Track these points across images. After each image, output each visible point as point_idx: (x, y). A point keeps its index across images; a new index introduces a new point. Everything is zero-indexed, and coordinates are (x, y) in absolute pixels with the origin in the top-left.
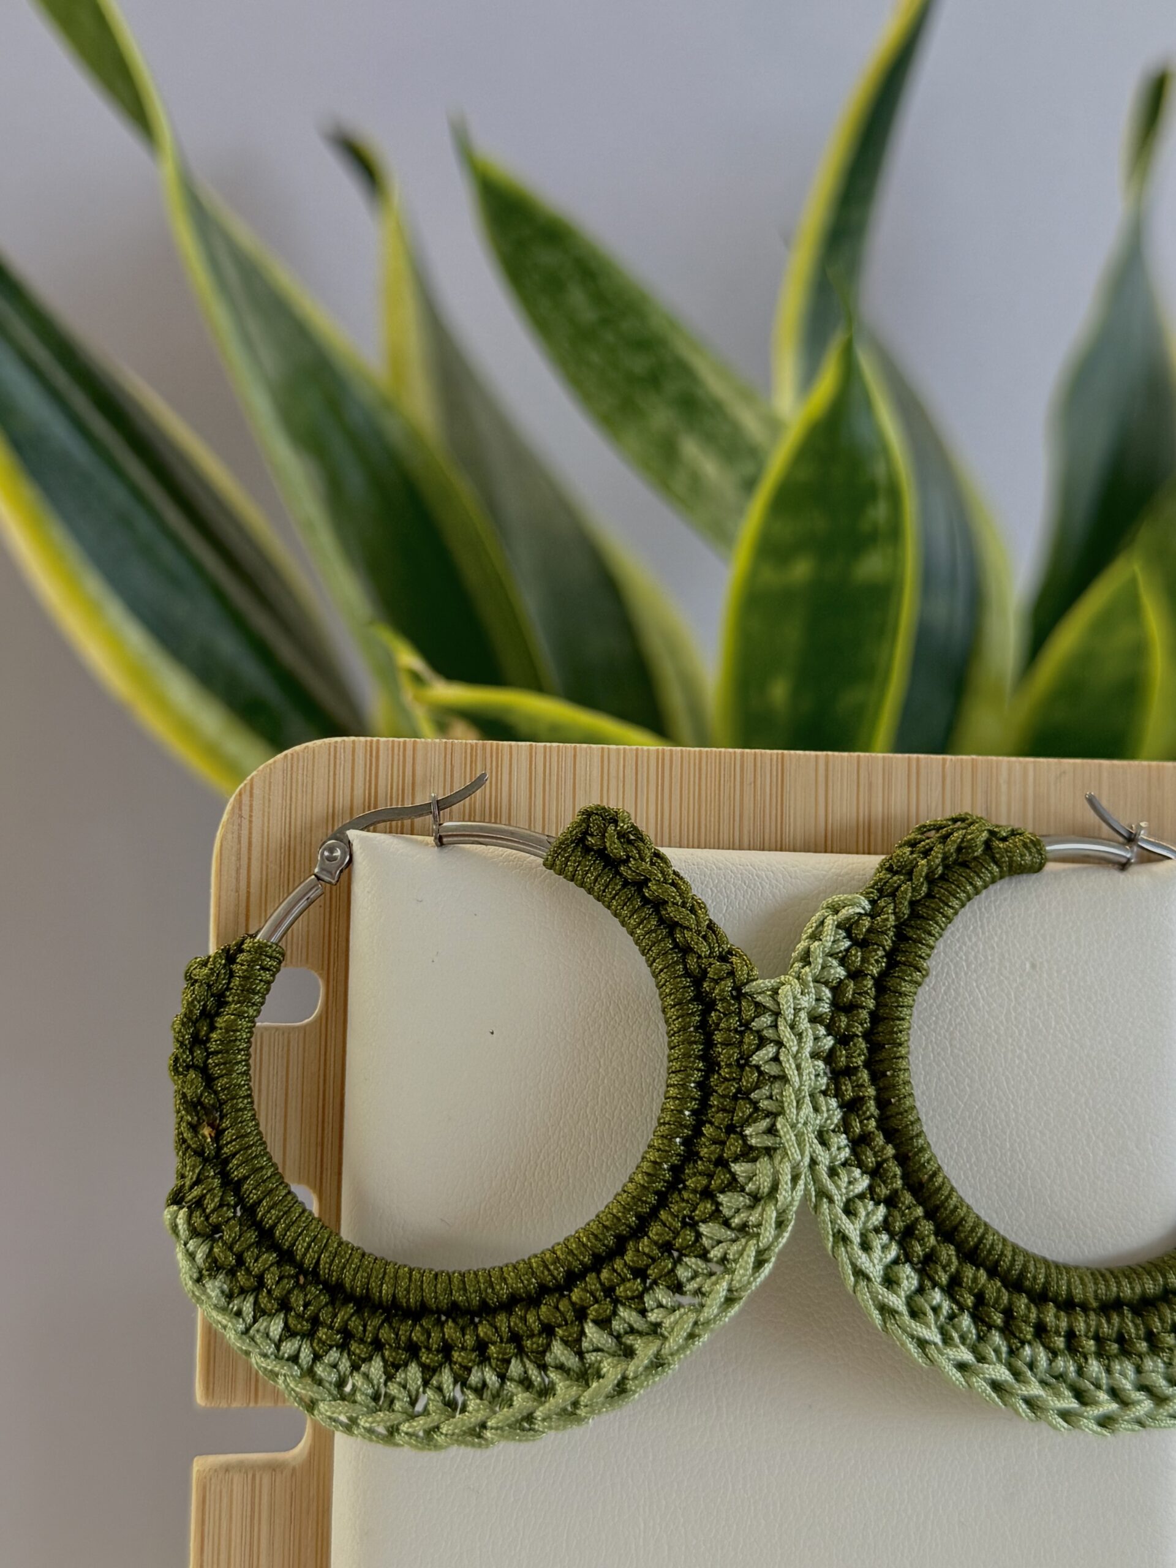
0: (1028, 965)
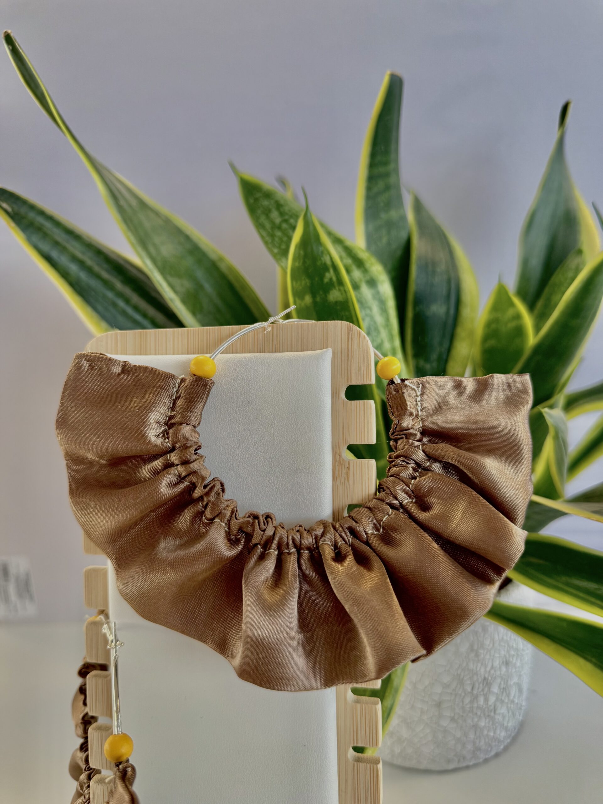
0: (277, 381)
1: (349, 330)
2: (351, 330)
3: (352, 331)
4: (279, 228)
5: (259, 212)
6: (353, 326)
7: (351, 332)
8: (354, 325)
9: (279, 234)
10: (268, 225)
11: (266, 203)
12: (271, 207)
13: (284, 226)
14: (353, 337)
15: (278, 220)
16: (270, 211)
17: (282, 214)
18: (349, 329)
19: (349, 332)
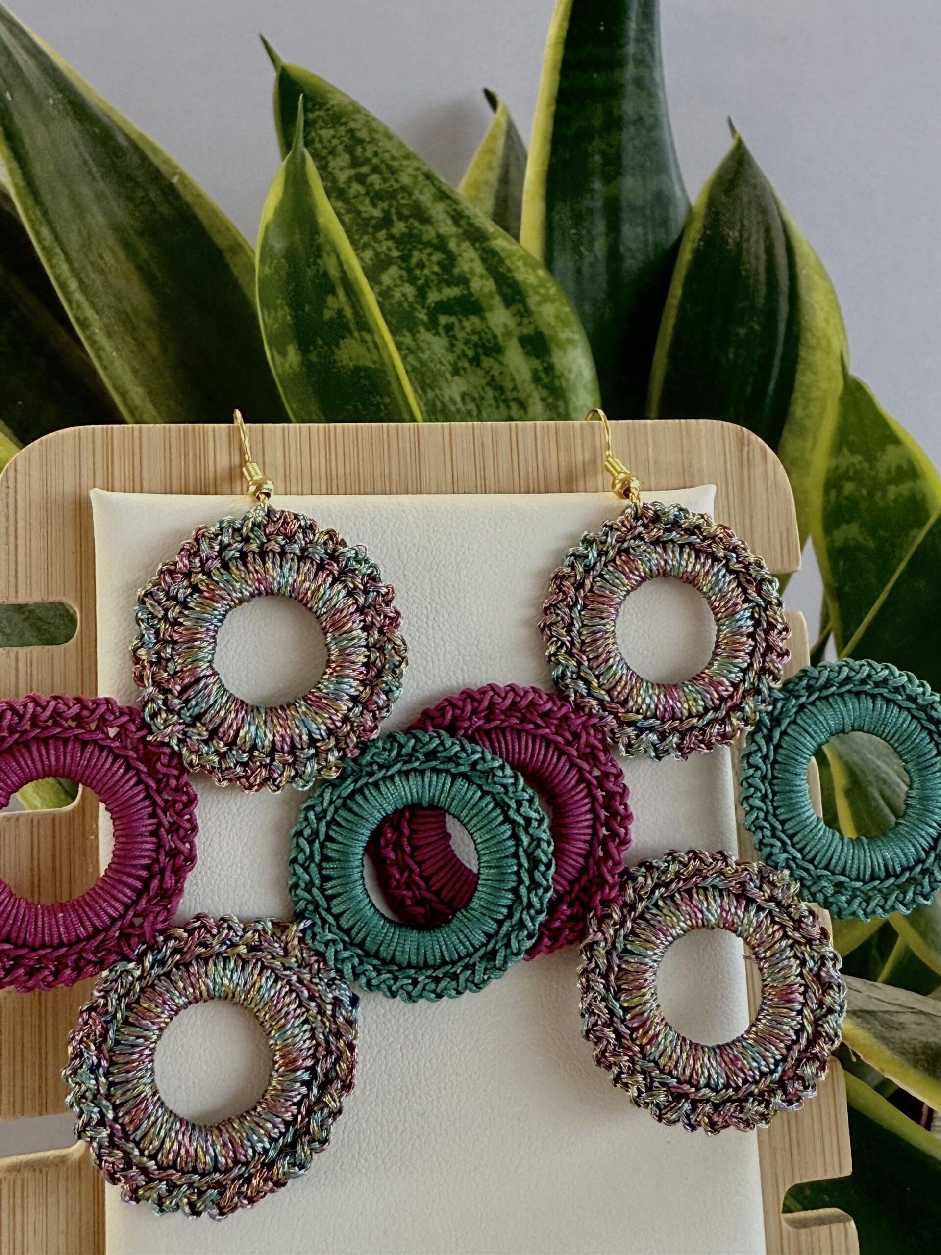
11: (328, 133)
12: (335, 142)
15: (344, 175)
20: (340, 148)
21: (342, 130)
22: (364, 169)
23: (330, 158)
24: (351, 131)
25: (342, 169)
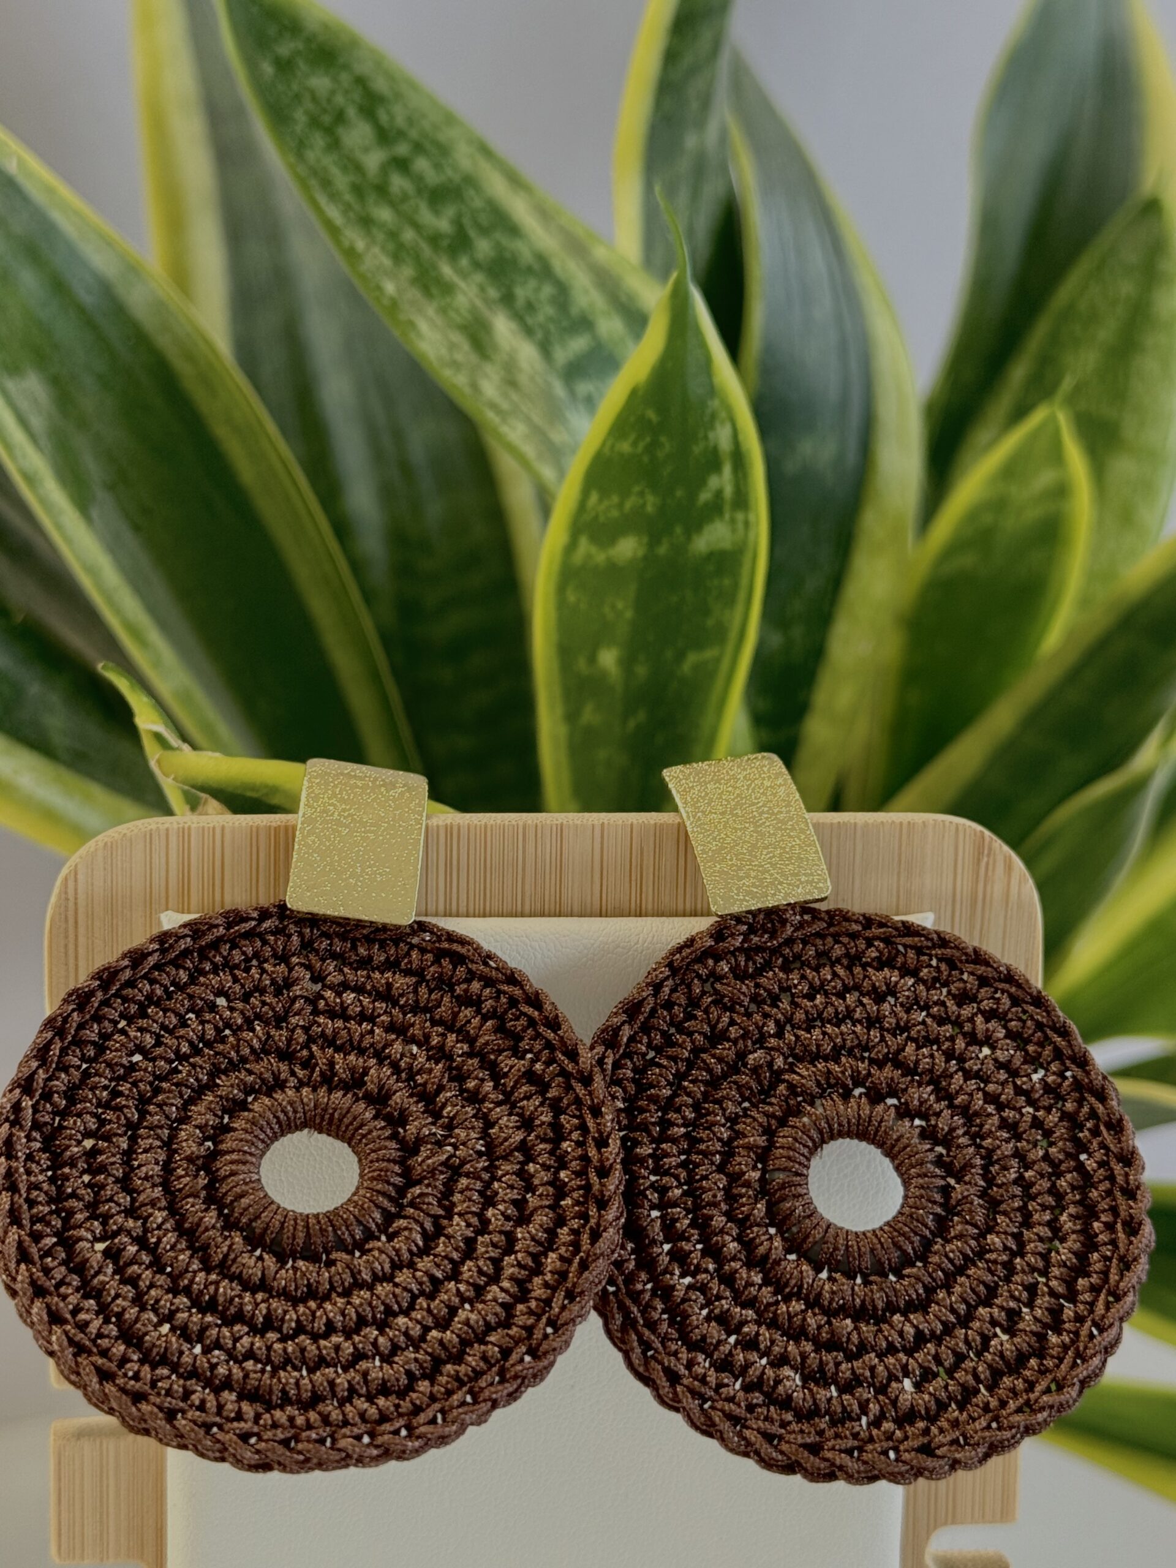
1: (980, 853)
2: (986, 852)
3: (989, 855)
4: (382, 190)
5: (300, 116)
6: (990, 843)
7: (985, 859)
8: (995, 837)
9: (384, 214)
10: (341, 181)
11: (320, 83)
12: (339, 99)
13: (398, 183)
14: (990, 873)
15: (373, 160)
16: (340, 117)
17: (384, 136)
18: (980, 849)
19: (979, 861)
20: (351, 112)
21: (345, 78)
22: (402, 149)
23: (341, 131)
24: (361, 81)
25: (366, 150)
